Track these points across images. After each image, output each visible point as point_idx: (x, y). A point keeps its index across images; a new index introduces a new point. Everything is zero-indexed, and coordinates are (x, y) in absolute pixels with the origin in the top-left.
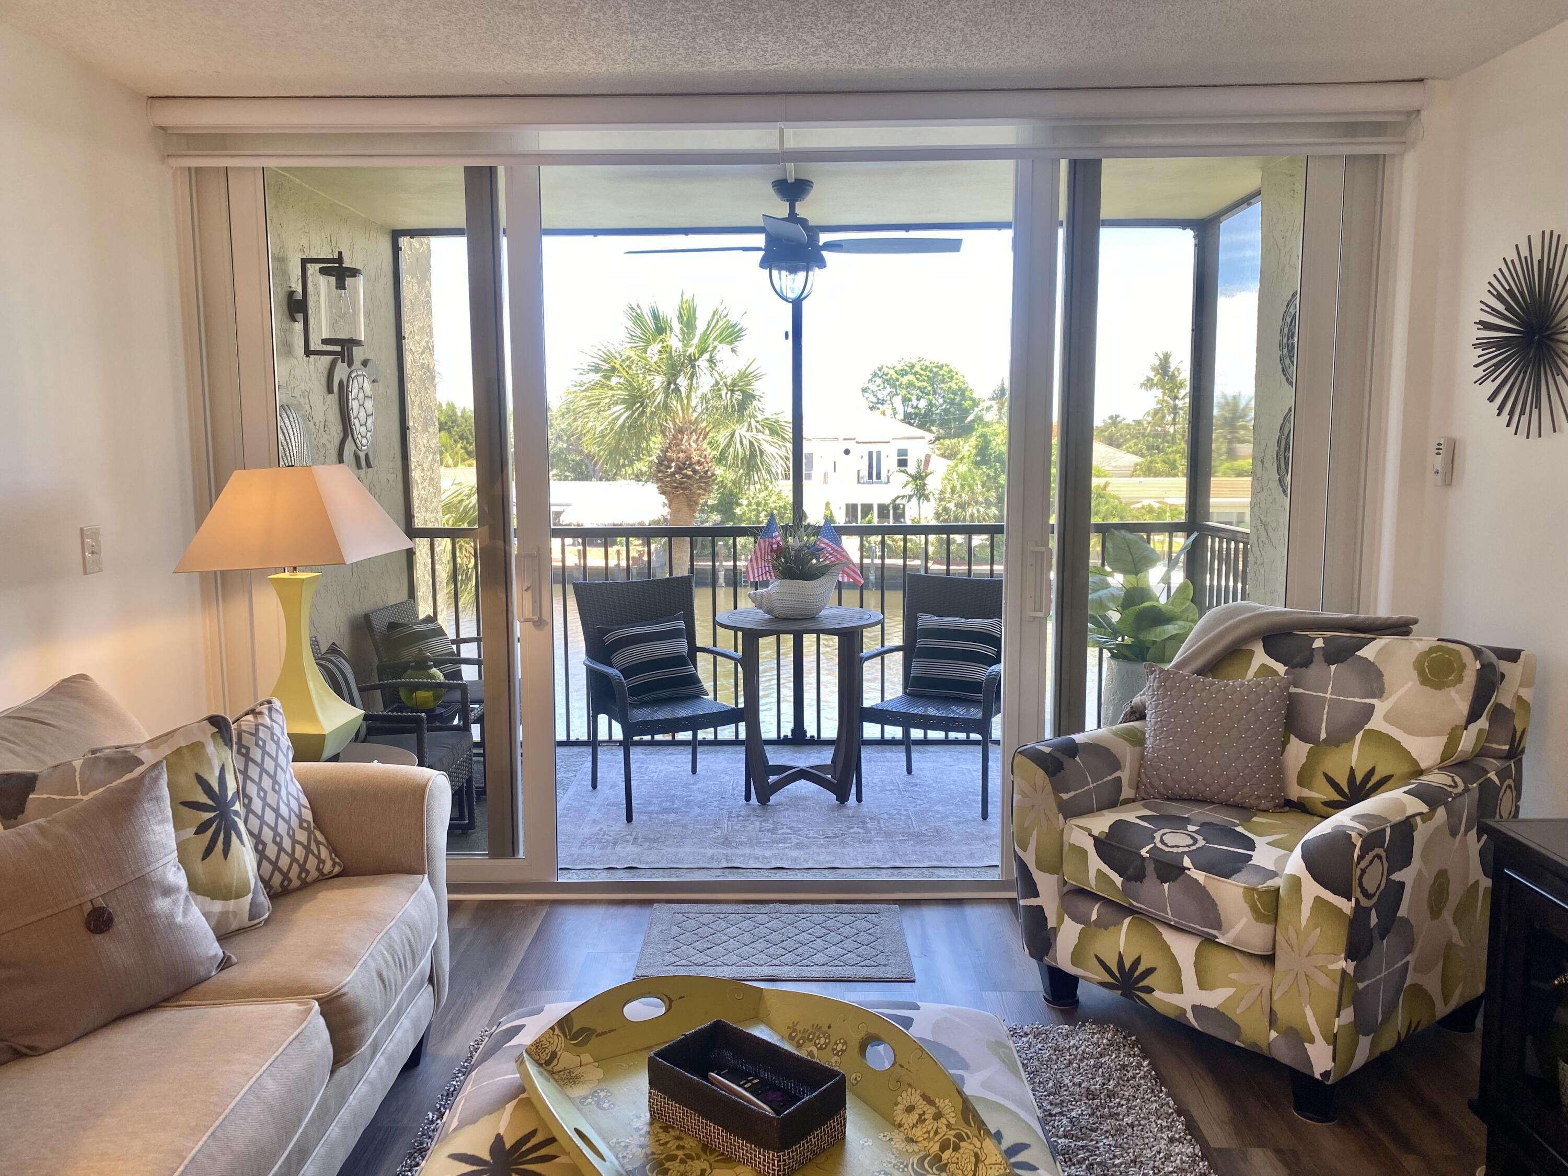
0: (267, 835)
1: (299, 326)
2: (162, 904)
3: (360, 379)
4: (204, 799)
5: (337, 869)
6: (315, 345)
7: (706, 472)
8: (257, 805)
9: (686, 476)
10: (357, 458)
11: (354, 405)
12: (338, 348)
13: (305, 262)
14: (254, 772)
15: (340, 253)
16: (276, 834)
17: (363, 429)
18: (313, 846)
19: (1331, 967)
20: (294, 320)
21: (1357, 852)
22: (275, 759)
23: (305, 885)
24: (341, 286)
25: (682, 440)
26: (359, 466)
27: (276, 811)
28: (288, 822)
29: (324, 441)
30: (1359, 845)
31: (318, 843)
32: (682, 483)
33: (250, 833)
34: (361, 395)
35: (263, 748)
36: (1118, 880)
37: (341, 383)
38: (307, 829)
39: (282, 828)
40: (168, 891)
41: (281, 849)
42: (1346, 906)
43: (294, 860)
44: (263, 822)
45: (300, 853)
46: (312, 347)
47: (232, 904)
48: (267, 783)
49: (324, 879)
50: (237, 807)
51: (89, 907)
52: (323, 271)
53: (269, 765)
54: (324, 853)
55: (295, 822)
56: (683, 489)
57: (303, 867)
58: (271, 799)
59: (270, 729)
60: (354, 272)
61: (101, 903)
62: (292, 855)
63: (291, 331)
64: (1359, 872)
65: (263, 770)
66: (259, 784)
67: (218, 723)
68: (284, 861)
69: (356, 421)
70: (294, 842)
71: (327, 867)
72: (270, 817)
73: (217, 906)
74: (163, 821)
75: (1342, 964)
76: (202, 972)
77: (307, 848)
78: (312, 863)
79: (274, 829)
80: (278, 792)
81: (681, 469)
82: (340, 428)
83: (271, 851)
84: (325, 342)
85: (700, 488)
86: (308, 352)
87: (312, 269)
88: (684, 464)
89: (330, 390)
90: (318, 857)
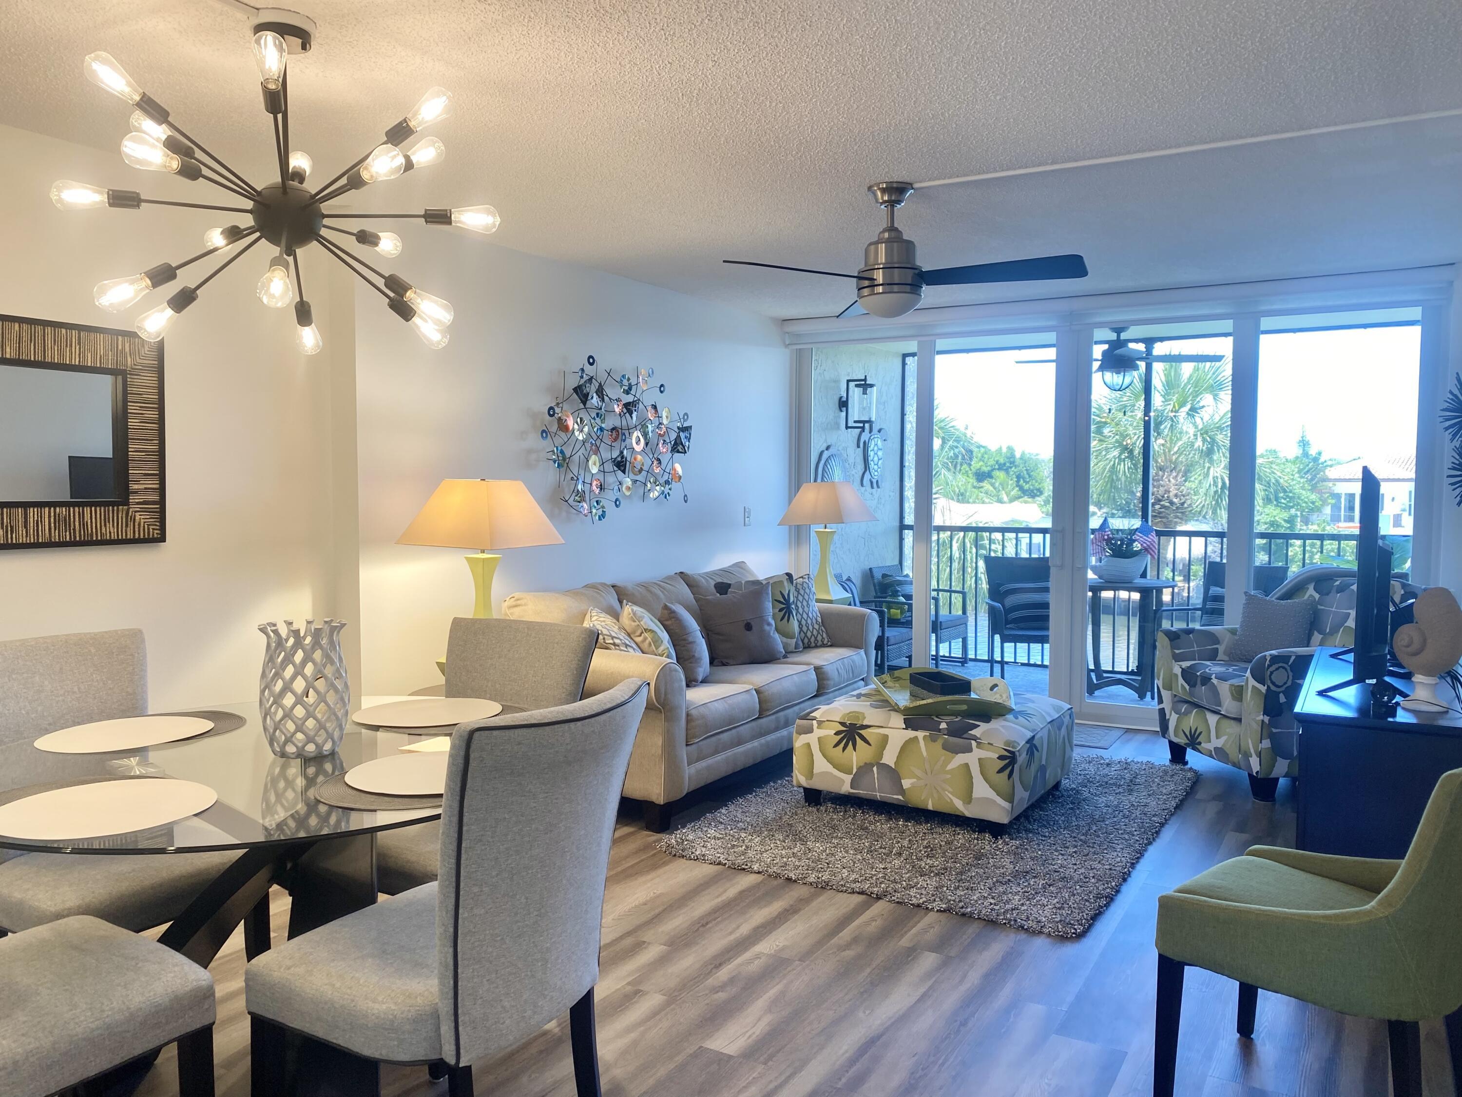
0: (803, 622)
1: (844, 414)
2: (767, 628)
3: (876, 440)
4: (782, 600)
5: (829, 644)
6: (851, 424)
7: (1183, 504)
8: (801, 610)
9: (1163, 507)
10: (872, 483)
11: (871, 454)
12: (861, 425)
13: (848, 381)
14: (800, 598)
15: (866, 376)
16: (807, 623)
17: (876, 467)
18: (820, 631)
19: (1257, 719)
20: (841, 411)
21: (1267, 662)
22: (809, 596)
23: (816, 647)
24: (865, 393)
25: (1163, 476)
26: (872, 487)
27: (808, 614)
28: (812, 620)
29: (853, 473)
30: (1268, 660)
31: (822, 631)
32: (1160, 513)
33: (798, 620)
34: (876, 448)
35: (804, 590)
36: (1187, 687)
37: (865, 442)
38: (819, 625)
39: (809, 621)
40: (769, 624)
41: (808, 629)
42: (1263, 689)
43: (813, 635)
44: (802, 617)
45: (815, 632)
46: (849, 425)
47: (789, 641)
48: (805, 603)
49: (824, 646)
50: (793, 606)
51: (746, 622)
52: (857, 386)
53: (806, 597)
54: (825, 635)
55: (814, 621)
56: (1161, 517)
57: (816, 638)
58: (806, 609)
59: (808, 584)
60: (871, 386)
61: (749, 621)
62: (812, 633)
63: (839, 417)
64: (1269, 673)
65: (804, 598)
66: (802, 603)
67: (789, 575)
68: (809, 634)
69: (872, 463)
70: (813, 628)
71: (825, 642)
72: (805, 616)
73: (785, 639)
74: (769, 601)
75: (1261, 717)
76: (778, 657)
77: (819, 633)
78: (819, 638)
79: (806, 621)
80: (809, 608)
81: (1160, 501)
82: (863, 466)
83: (805, 629)
84: (855, 422)
85: (1177, 517)
86: (847, 427)
87: (852, 384)
88: (1163, 497)
89: (858, 446)
90: (822, 636)
